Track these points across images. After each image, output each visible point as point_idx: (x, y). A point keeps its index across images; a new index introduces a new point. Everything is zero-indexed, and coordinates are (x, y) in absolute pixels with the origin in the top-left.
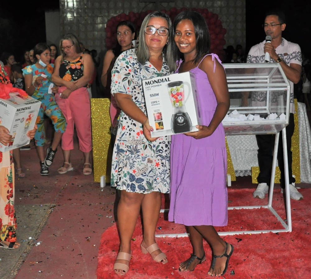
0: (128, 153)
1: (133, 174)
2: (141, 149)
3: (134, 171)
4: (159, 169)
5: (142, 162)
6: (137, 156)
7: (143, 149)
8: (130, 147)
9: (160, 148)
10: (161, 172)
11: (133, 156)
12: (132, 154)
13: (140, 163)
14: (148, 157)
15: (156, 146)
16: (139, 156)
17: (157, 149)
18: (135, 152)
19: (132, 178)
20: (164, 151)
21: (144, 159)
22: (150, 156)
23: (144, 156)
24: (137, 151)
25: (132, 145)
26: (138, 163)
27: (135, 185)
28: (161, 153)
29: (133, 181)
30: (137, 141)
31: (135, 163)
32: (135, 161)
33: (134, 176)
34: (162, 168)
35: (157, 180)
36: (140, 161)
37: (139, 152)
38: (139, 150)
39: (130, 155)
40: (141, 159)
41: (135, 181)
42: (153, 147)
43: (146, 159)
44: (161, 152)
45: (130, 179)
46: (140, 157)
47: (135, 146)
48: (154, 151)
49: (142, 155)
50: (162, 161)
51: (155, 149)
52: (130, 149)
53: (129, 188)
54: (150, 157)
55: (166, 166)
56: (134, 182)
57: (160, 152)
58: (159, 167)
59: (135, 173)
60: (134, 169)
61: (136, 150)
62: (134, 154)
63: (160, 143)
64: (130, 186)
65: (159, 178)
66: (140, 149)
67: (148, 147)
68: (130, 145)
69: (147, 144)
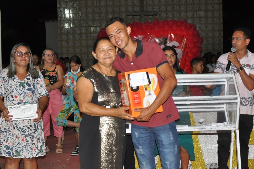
0: (4, 132)
1: (8, 145)
2: (12, 129)
3: (9, 144)
4: (24, 143)
5: (13, 138)
6: (9, 134)
7: (13, 129)
8: (5, 129)
9: (24, 130)
10: (25, 145)
11: (7, 134)
12: (6, 133)
13: (12, 138)
14: (16, 135)
15: (21, 128)
16: (10, 134)
17: (22, 130)
18: (8, 132)
19: (8, 148)
20: (27, 131)
21: (13, 136)
22: (17, 134)
23: (14, 134)
24: (9, 131)
25: (6, 127)
26: (10, 138)
27: (10, 152)
28: (25, 133)
29: (9, 149)
30: (9, 125)
31: (9, 139)
32: (8, 138)
33: (9, 147)
34: (26, 142)
35: (23, 150)
36: (11, 137)
37: (11, 131)
38: (11, 130)
39: (5, 134)
40: (12, 136)
41: (10, 150)
42: (19, 129)
43: (15, 136)
44: (25, 132)
45: (7, 149)
46: (11, 134)
47: (8, 128)
48: (20, 131)
49: (13, 133)
50: (25, 138)
51: (20, 130)
52: (5, 130)
53: (7, 154)
54: (17, 135)
55: (28, 141)
56: (9, 150)
57: (24, 132)
58: (24, 142)
59: (10, 144)
60: (9, 142)
61: (9, 130)
62: (7, 133)
63: (24, 126)
64: (7, 153)
65: (24, 148)
66: (11, 129)
67: (16, 128)
68: (5, 128)
69: (15, 126)
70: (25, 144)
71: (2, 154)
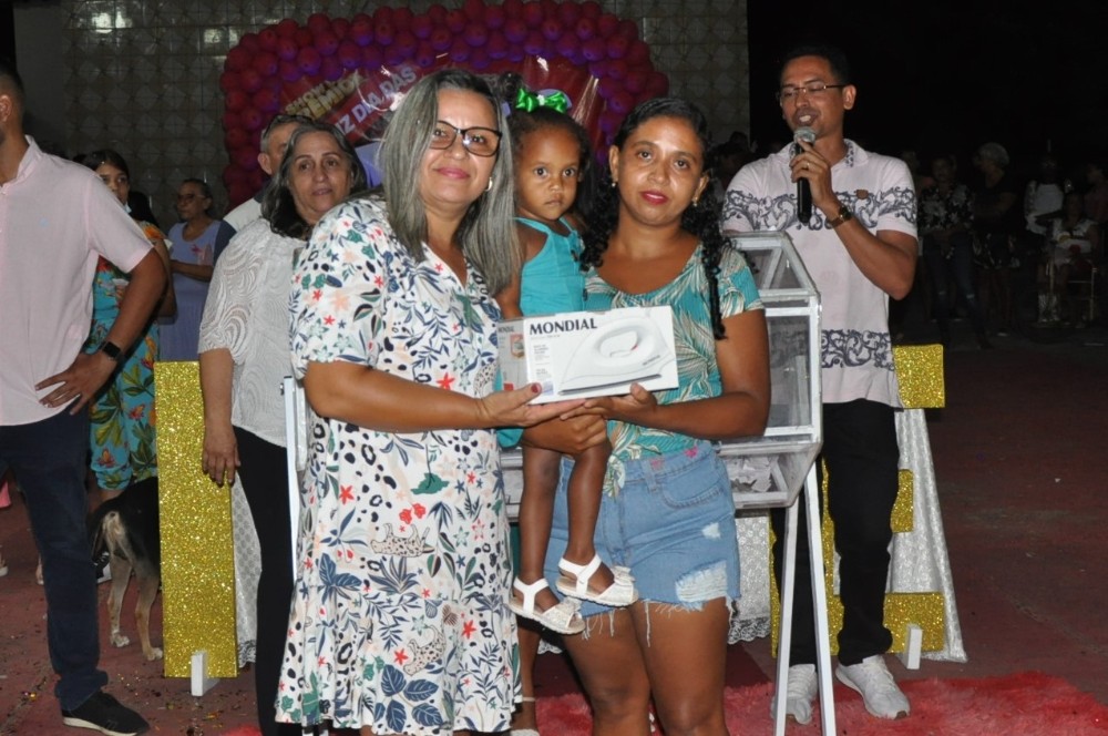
0: (375, 588)
1: (397, 666)
2: (420, 571)
3: (400, 657)
4: (473, 644)
5: (428, 621)
6: (407, 598)
7: (426, 571)
8: (381, 565)
9: (476, 569)
10: (477, 655)
11: (395, 598)
12: (390, 593)
13: (419, 625)
14: (444, 603)
15: (466, 562)
16: (414, 597)
17: (468, 572)
18: (402, 584)
19: (393, 680)
20: (487, 578)
21: (431, 611)
22: (450, 598)
23: (432, 597)
24: (409, 581)
25: (388, 557)
26: (411, 624)
27: (401, 707)
28: (481, 586)
29: (398, 691)
30: (402, 543)
31: (403, 626)
32: (402, 619)
33: (400, 674)
34: (482, 642)
35: (462, 688)
36: (418, 617)
37: (415, 583)
38: (413, 575)
39: (383, 596)
40: (422, 612)
41: (402, 693)
42: (457, 565)
43: (440, 609)
44: (479, 582)
45: (385, 685)
46: (421, 602)
47: (397, 560)
48: (460, 579)
49: (426, 593)
50: (481, 615)
51: (462, 571)
52: (380, 574)
53: (383, 721)
54: (449, 603)
55: (493, 632)
56: (399, 698)
57: (476, 585)
58: (472, 640)
59: (404, 661)
60: (400, 646)
61: (405, 576)
62: (396, 591)
63: (477, 551)
64: (385, 713)
65: (470, 677)
66: (415, 571)
67: (444, 566)
68: (378, 558)
69: (440, 551)
70: (476, 652)
71: (349, 717)
